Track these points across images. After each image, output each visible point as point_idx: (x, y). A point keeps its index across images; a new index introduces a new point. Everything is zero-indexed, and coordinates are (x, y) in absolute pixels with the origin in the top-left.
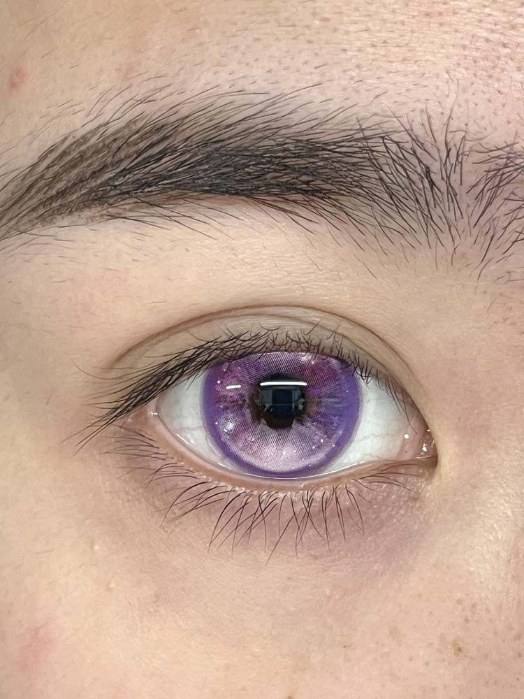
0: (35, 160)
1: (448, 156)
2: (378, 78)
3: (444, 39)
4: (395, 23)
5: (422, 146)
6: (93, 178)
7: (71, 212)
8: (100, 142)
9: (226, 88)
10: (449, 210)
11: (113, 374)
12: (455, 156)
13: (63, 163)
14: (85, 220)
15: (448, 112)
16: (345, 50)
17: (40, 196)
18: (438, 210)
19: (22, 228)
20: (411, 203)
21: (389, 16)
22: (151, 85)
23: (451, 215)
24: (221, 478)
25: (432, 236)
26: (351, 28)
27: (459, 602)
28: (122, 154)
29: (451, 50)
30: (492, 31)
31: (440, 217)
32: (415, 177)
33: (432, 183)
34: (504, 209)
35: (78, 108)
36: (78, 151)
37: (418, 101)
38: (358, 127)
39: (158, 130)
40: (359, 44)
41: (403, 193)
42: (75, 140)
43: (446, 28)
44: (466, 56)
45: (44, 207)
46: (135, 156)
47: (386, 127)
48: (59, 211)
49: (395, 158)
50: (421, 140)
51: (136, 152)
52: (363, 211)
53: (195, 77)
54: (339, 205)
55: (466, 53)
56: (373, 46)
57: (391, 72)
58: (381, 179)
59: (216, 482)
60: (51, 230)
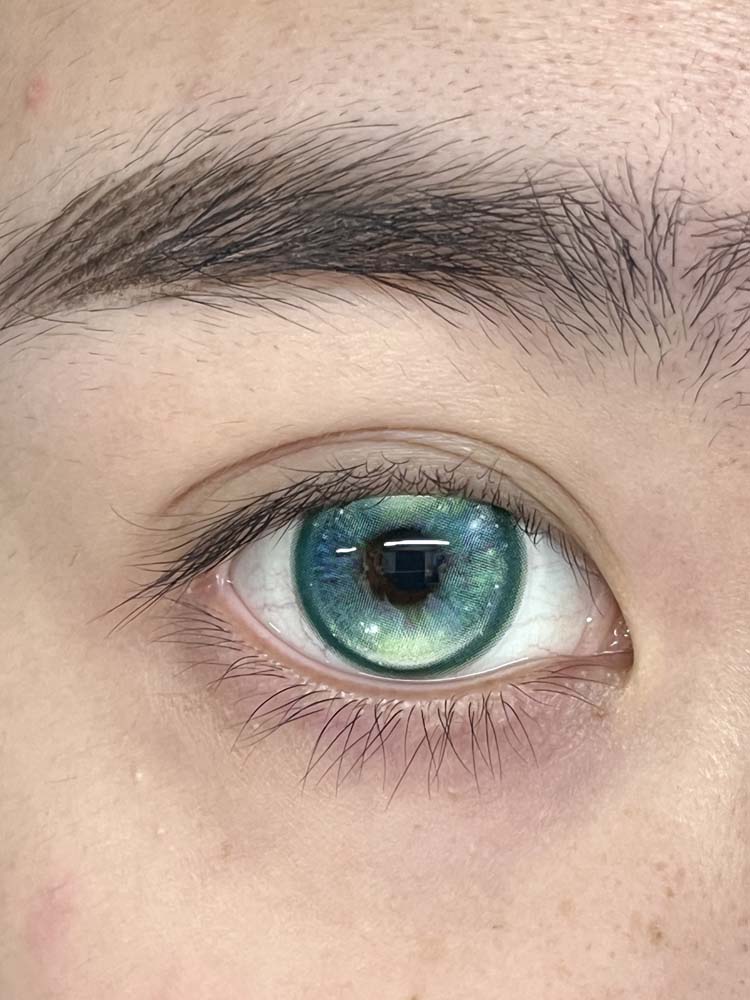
0: (57, 213)
1: (655, 224)
2: (557, 109)
3: (654, 55)
4: (585, 29)
5: (617, 207)
6: (140, 241)
7: (109, 290)
8: (150, 190)
9: (334, 117)
10: (655, 302)
11: (168, 523)
12: (665, 224)
13: (97, 219)
14: (130, 301)
15: (656, 162)
16: (510, 67)
17: (65, 264)
18: (639, 301)
19: (38, 311)
20: (600, 290)
21: (574, 19)
22: (227, 109)
23: (657, 309)
24: (320, 678)
25: (629, 337)
26: (521, 35)
27: (660, 867)
28: (183, 207)
29: (665, 72)
30: (725, 46)
31: (642, 312)
32: (606, 253)
33: (631, 263)
34: (735, 303)
35: (119, 139)
36: (119, 202)
37: (614, 143)
38: (525, 179)
39: (237, 172)
40: (529, 58)
41: (589, 276)
42: (116, 184)
43: (657, 40)
44: (686, 80)
45: (70, 280)
46: (202, 211)
47: (567, 180)
48: (90, 287)
49: (578, 225)
50: (618, 201)
51: (203, 205)
52: (530, 300)
53: (290, 99)
54: (494, 289)
55: (686, 75)
56: (551, 61)
57: (575, 101)
58: (557, 255)
59: (314, 684)
60: (80, 315)
